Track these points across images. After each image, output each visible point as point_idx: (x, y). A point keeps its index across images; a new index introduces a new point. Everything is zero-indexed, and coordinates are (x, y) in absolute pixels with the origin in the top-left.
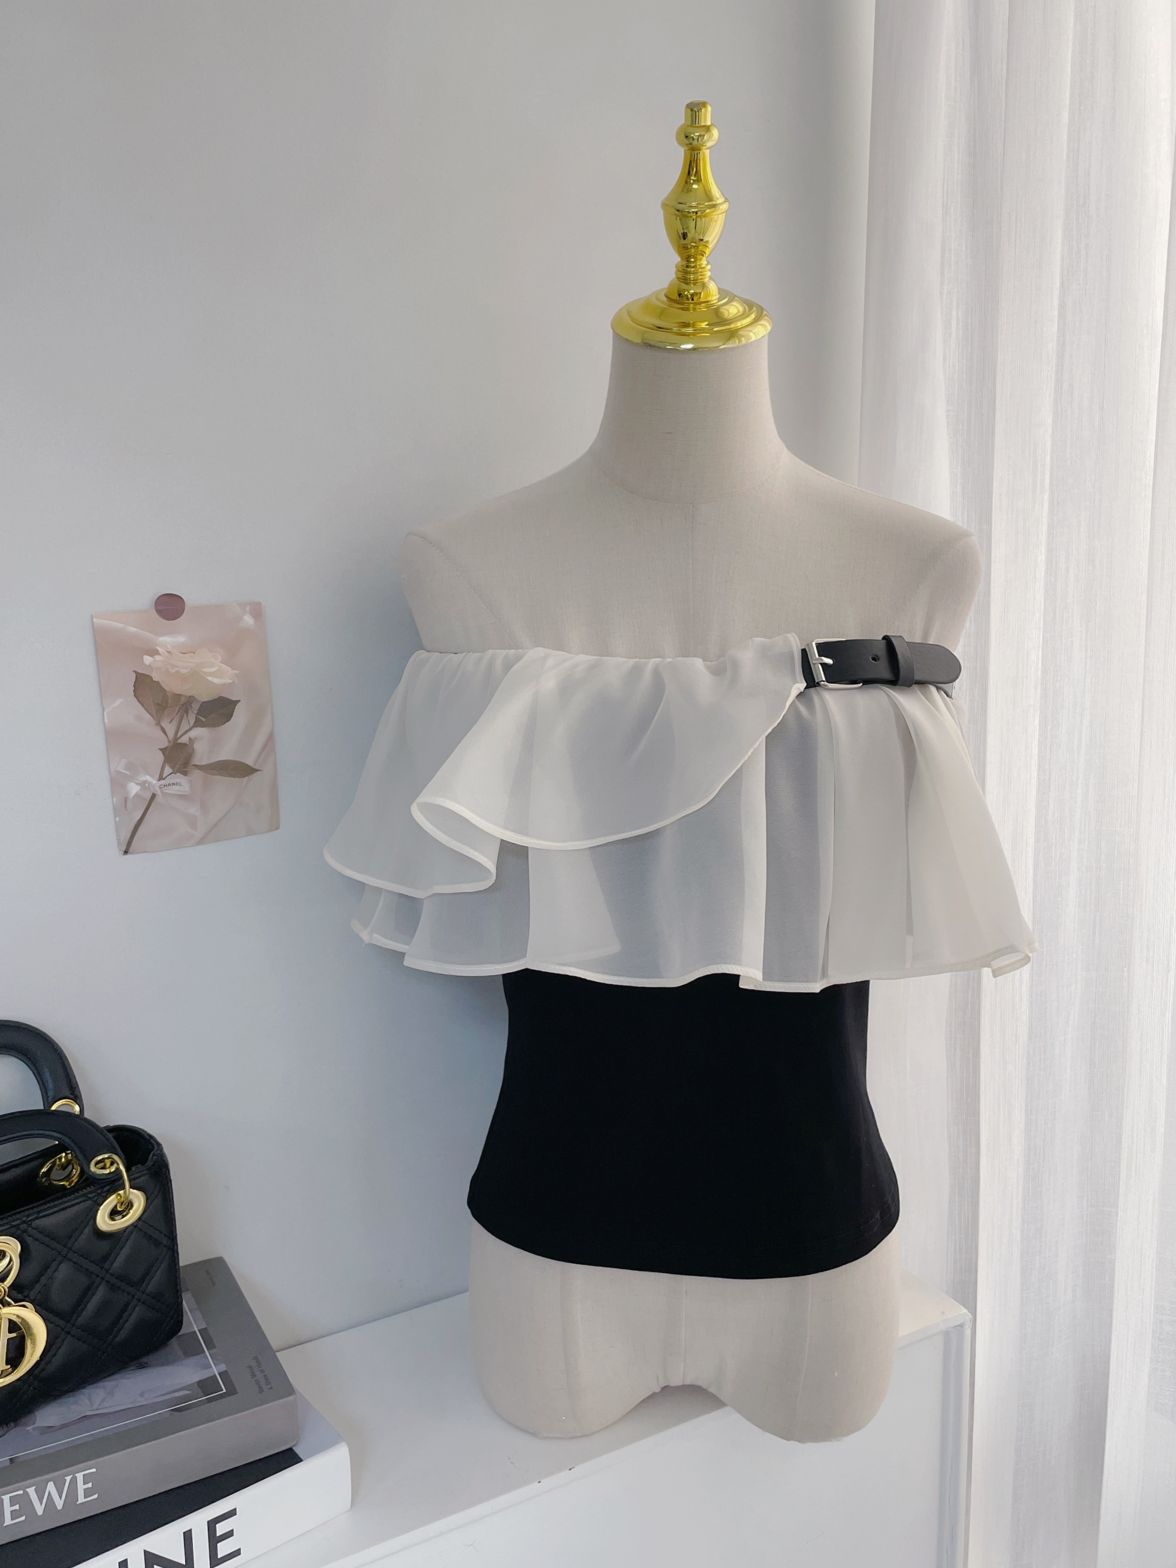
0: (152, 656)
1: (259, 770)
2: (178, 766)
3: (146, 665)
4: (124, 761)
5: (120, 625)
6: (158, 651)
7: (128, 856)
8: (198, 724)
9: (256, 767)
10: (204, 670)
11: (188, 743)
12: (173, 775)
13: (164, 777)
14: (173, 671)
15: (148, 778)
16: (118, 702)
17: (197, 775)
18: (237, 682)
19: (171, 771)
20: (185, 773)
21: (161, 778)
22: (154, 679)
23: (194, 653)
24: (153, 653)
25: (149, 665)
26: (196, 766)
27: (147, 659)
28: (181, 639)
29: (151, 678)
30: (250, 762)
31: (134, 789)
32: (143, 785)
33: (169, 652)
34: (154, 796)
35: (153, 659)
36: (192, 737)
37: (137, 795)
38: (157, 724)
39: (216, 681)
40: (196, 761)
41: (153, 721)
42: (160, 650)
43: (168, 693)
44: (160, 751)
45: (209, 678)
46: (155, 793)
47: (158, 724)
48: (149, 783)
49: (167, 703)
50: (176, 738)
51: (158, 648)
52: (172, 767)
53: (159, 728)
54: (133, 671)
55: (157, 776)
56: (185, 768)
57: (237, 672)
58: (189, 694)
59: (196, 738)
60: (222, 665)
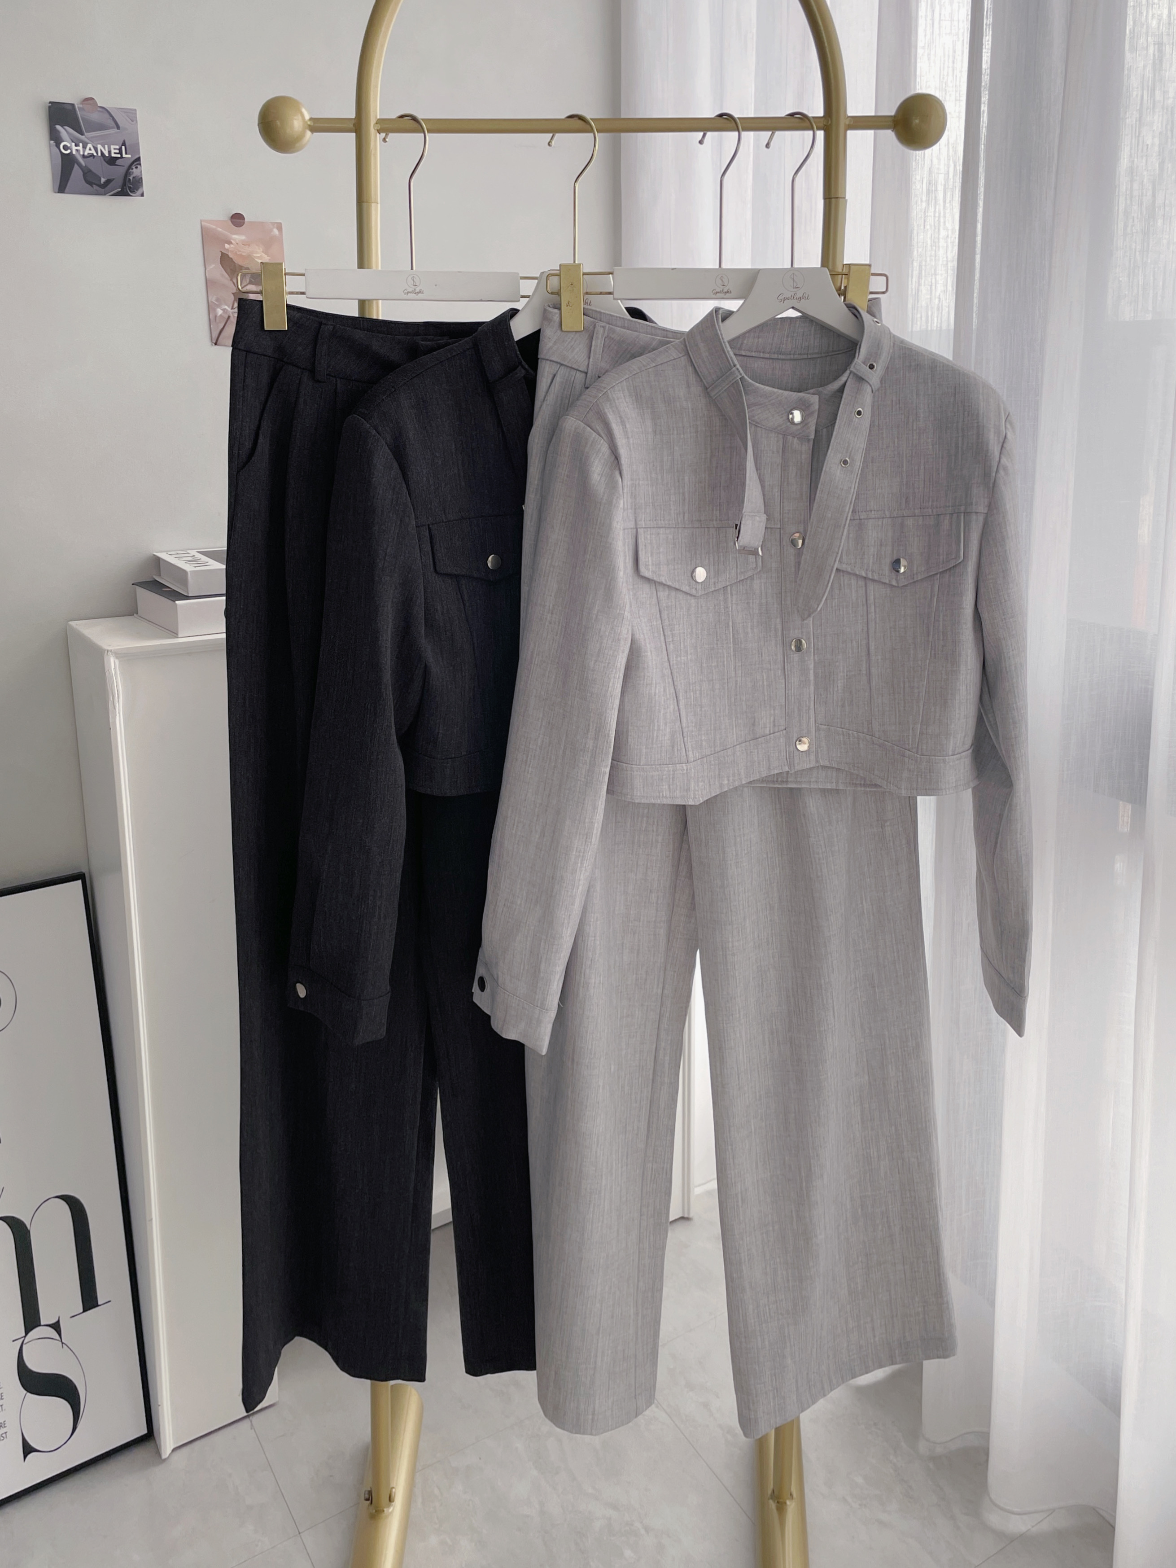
4: (215, 296)
5: (214, 227)
7: (217, 347)
8: (250, 283)
10: (254, 255)
14: (238, 253)
15: (226, 307)
16: (213, 266)
24: (230, 243)
27: (227, 246)
28: (243, 237)
29: (228, 255)
31: (220, 312)
32: (224, 310)
33: (237, 244)
37: (221, 315)
41: (229, 278)
42: (232, 241)
45: (256, 259)
47: (231, 280)
48: (227, 310)
55: (231, 307)
60: (263, 254)
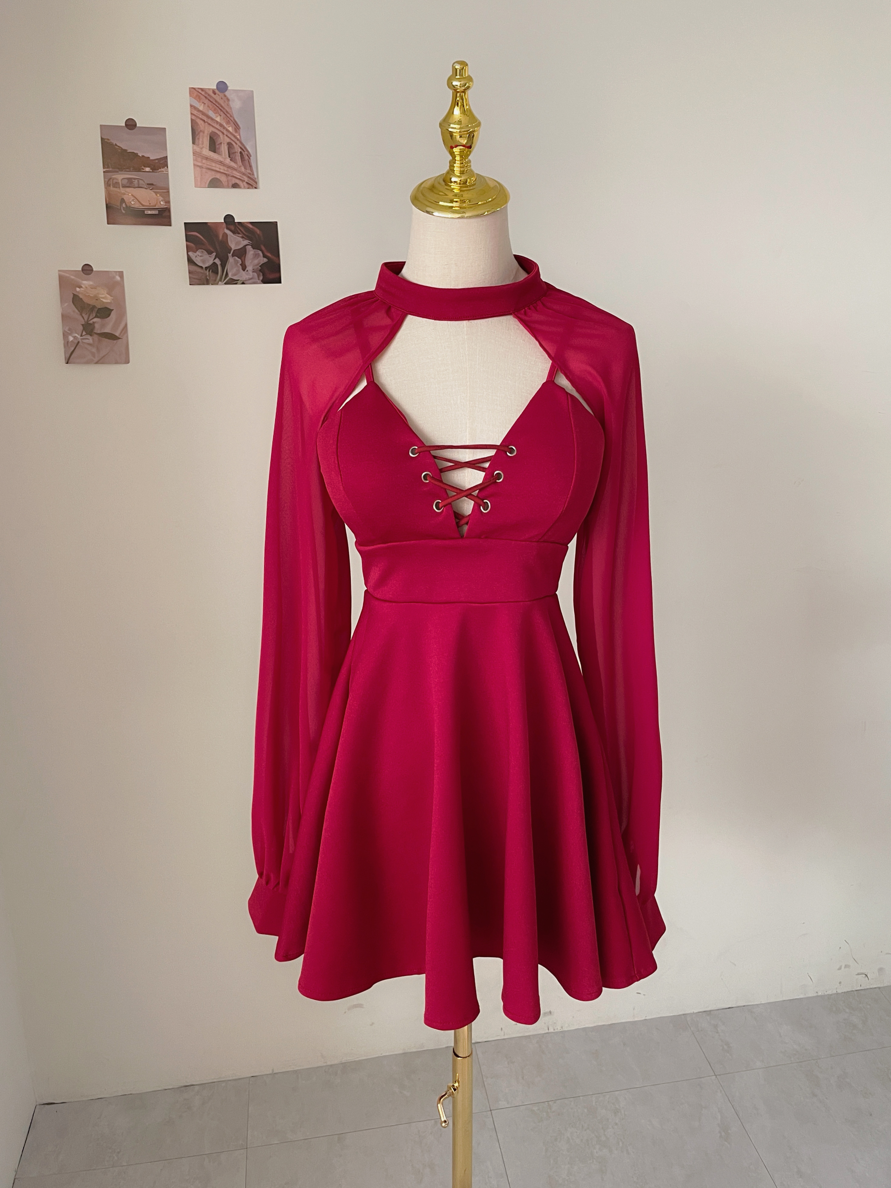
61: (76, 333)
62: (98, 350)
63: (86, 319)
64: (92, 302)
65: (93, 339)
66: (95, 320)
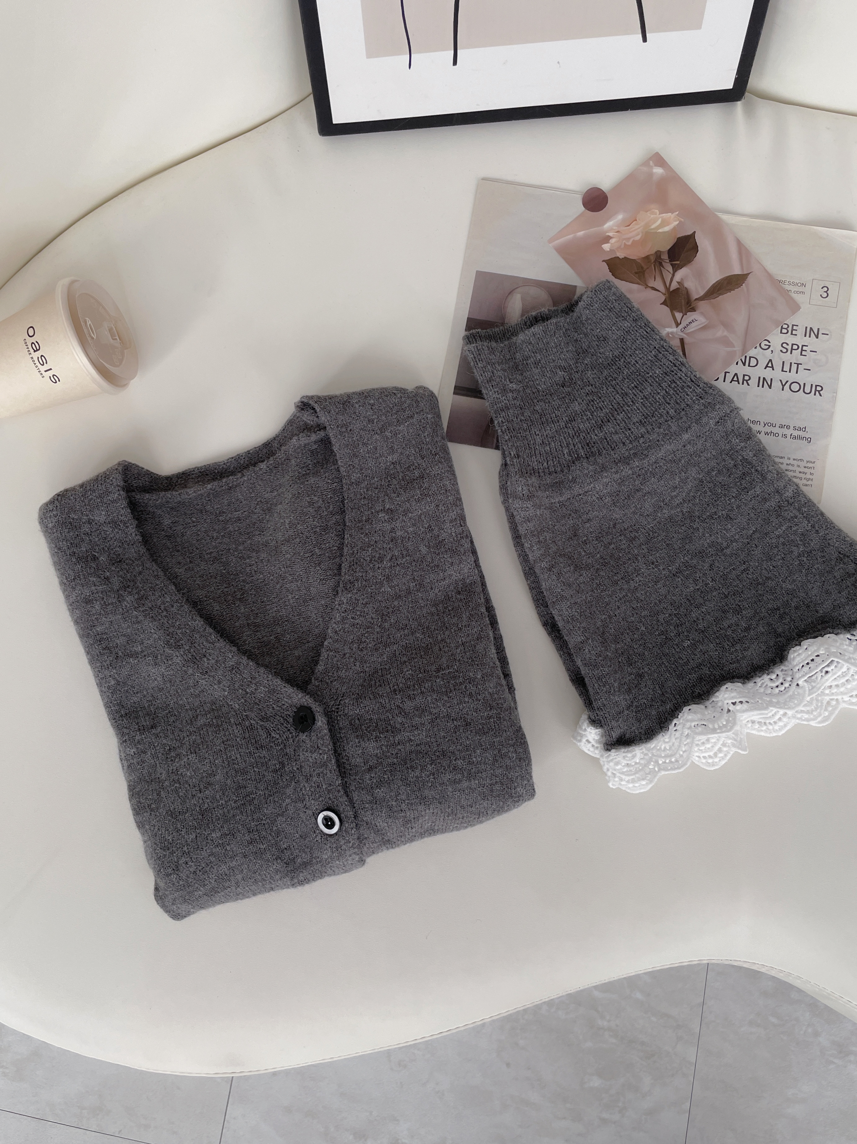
0: (608, 243)
1: (749, 274)
2: (684, 308)
3: (608, 251)
6: (609, 236)
9: (745, 273)
11: (678, 287)
12: (685, 316)
13: (679, 322)
17: (703, 305)
18: (683, 220)
19: (681, 314)
20: (693, 310)
21: (678, 325)
22: (621, 257)
23: (636, 220)
25: (610, 250)
26: (696, 299)
30: (737, 270)
34: (682, 341)
35: (609, 244)
36: (679, 281)
38: (646, 288)
39: (667, 229)
40: (695, 296)
43: (639, 261)
44: (663, 306)
46: (681, 337)
49: (642, 268)
50: (667, 289)
51: (607, 234)
52: (680, 311)
53: (650, 289)
54: (604, 261)
56: (690, 305)
57: (677, 213)
58: (653, 252)
59: (682, 279)
61: (665, 327)
62: (727, 326)
63: (662, 288)
64: (648, 250)
65: (702, 313)
66: (680, 275)
